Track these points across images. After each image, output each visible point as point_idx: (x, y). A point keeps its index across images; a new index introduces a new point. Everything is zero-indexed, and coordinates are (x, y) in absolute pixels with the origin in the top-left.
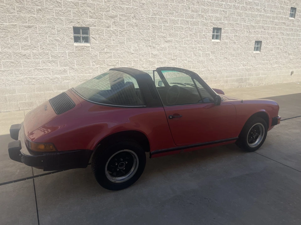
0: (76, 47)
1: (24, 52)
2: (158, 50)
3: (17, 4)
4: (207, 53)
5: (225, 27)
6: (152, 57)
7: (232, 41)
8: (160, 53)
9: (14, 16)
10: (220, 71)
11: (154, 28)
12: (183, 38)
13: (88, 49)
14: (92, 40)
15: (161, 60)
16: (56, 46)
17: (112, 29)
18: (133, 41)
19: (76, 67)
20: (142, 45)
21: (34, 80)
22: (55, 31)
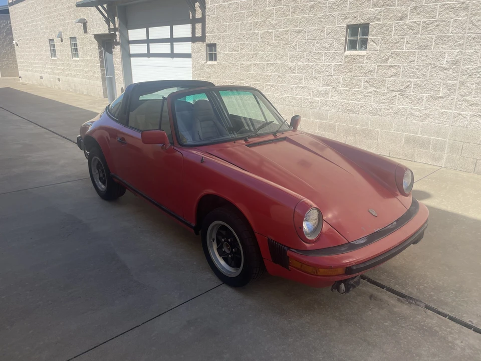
0: (347, 57)
1: (291, 64)
13: (361, 60)
16: (322, 56)
17: (408, 21)
18: (451, 43)
19: (341, 88)
20: (472, 51)
21: (294, 101)
22: (324, 34)
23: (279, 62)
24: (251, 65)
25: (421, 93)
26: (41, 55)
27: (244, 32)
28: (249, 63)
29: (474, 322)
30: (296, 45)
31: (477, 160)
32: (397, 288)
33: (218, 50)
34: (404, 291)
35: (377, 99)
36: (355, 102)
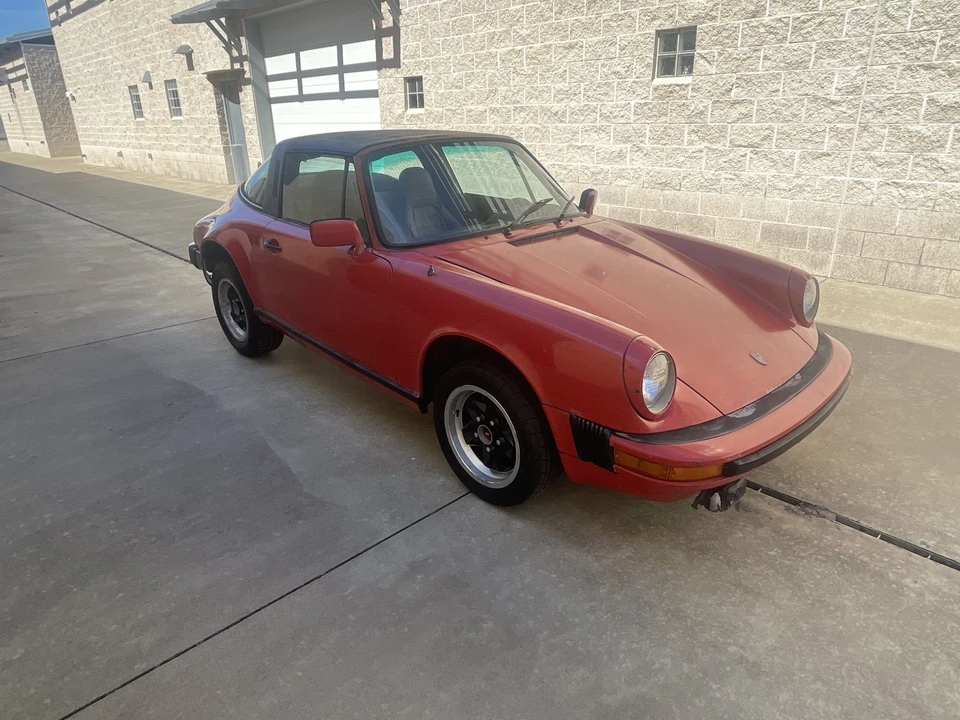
0: (657, 89)
1: (556, 107)
13: (682, 93)
14: (698, 63)
16: (613, 88)
17: (766, 19)
18: (845, 55)
19: (647, 145)
20: (885, 67)
21: (564, 172)
22: (615, 50)
23: (535, 103)
24: (486, 111)
25: (790, 147)
26: (116, 114)
27: (470, 52)
28: (481, 108)
29: (931, 543)
30: (565, 71)
31: (889, 262)
32: (782, 488)
33: (426, 87)
34: (794, 493)
35: (712, 163)
36: (673, 169)
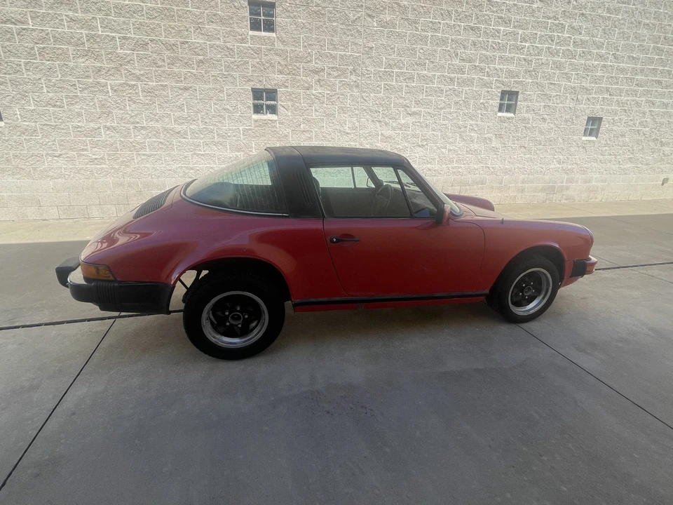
0: (256, 121)
1: (178, 128)
2: (394, 129)
3: (167, 53)
4: (486, 136)
5: (526, 90)
6: (382, 141)
7: (540, 115)
8: (396, 133)
9: (164, 72)
10: (510, 171)
11: (387, 89)
12: (441, 109)
13: (273, 124)
14: (280, 110)
15: (398, 146)
16: (225, 118)
17: (314, 92)
18: (350, 113)
22: (223, 95)
23: (156, 125)
24: (99, 128)
27: (70, 78)
28: (93, 125)
30: (183, 104)
